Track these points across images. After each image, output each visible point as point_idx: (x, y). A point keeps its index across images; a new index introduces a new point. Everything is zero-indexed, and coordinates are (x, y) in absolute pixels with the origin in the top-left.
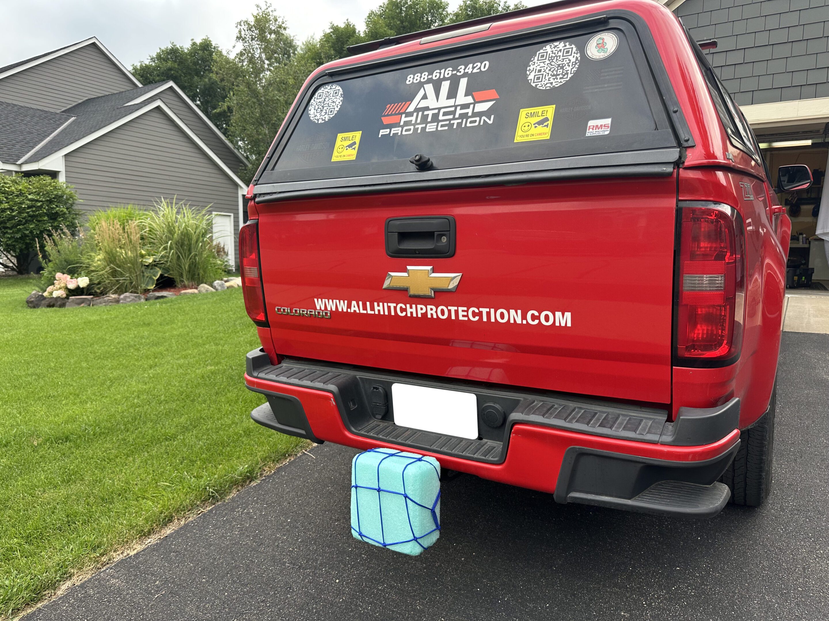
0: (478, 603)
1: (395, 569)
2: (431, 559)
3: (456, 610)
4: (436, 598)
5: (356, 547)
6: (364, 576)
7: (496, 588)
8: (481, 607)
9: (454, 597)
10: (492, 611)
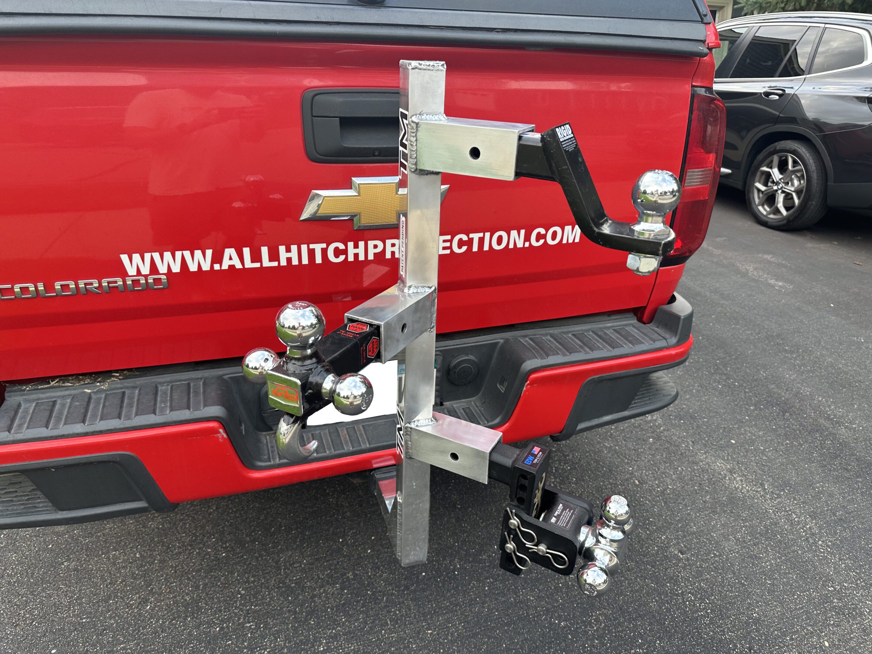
0: (442, 590)
1: (311, 613)
2: (335, 573)
3: (430, 612)
4: (396, 614)
5: (222, 621)
6: (283, 649)
7: (436, 561)
8: (449, 591)
9: (411, 600)
10: (462, 587)
